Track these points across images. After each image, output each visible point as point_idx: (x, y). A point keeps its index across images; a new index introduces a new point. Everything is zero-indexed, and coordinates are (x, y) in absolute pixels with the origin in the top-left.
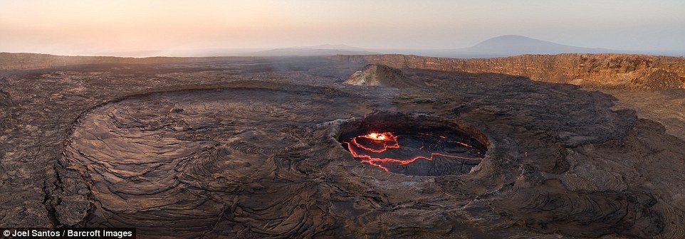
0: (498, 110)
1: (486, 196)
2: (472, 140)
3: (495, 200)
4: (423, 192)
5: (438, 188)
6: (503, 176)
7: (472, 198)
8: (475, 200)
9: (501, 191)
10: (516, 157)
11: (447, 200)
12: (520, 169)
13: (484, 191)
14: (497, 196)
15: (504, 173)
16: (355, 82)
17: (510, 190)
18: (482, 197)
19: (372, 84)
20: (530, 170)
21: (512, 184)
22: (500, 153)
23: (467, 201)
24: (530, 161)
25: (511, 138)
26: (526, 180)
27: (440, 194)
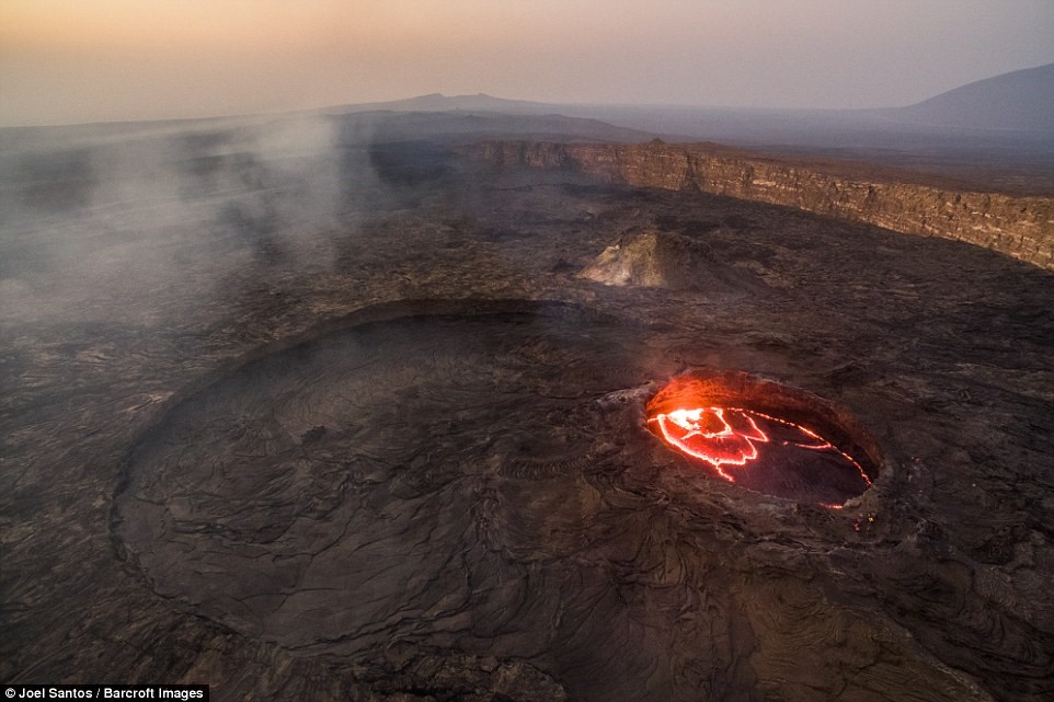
0: (926, 392)
1: (858, 546)
2: (856, 448)
3: (865, 556)
4: (785, 522)
5: (802, 520)
6: (888, 526)
7: (839, 543)
8: (843, 548)
9: (877, 546)
10: (922, 504)
11: (811, 538)
12: (918, 525)
13: (855, 538)
14: (870, 551)
15: (891, 522)
16: (607, 277)
17: (890, 551)
18: (851, 545)
19: (647, 282)
20: (934, 533)
21: (896, 543)
22: (897, 489)
23: (832, 546)
24: (942, 520)
25: (930, 467)
26: (919, 545)
27: (804, 529)
